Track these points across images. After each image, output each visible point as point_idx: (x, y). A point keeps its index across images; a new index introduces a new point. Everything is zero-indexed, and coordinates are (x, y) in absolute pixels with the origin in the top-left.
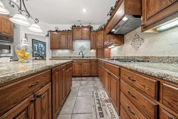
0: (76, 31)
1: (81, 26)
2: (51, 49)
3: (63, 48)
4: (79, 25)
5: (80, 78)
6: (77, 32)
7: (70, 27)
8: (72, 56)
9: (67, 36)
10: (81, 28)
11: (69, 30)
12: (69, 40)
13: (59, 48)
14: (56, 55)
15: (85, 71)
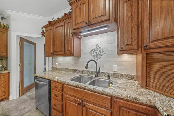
0: (76, 7)
6: (78, 10)
8: (77, 69)
11: (65, 15)
14: (56, 65)
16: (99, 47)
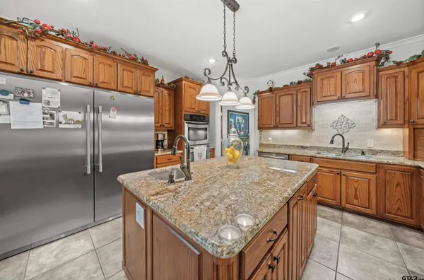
0: (322, 79)
1: (338, 63)
2: (260, 128)
3: (286, 126)
4: (332, 61)
5: (337, 213)
6: (325, 82)
7: (304, 74)
8: (308, 145)
9: (295, 97)
10: (339, 67)
11: (300, 82)
12: (301, 105)
13: (276, 127)
14: (268, 140)
15: (356, 197)
16: (345, 119)
